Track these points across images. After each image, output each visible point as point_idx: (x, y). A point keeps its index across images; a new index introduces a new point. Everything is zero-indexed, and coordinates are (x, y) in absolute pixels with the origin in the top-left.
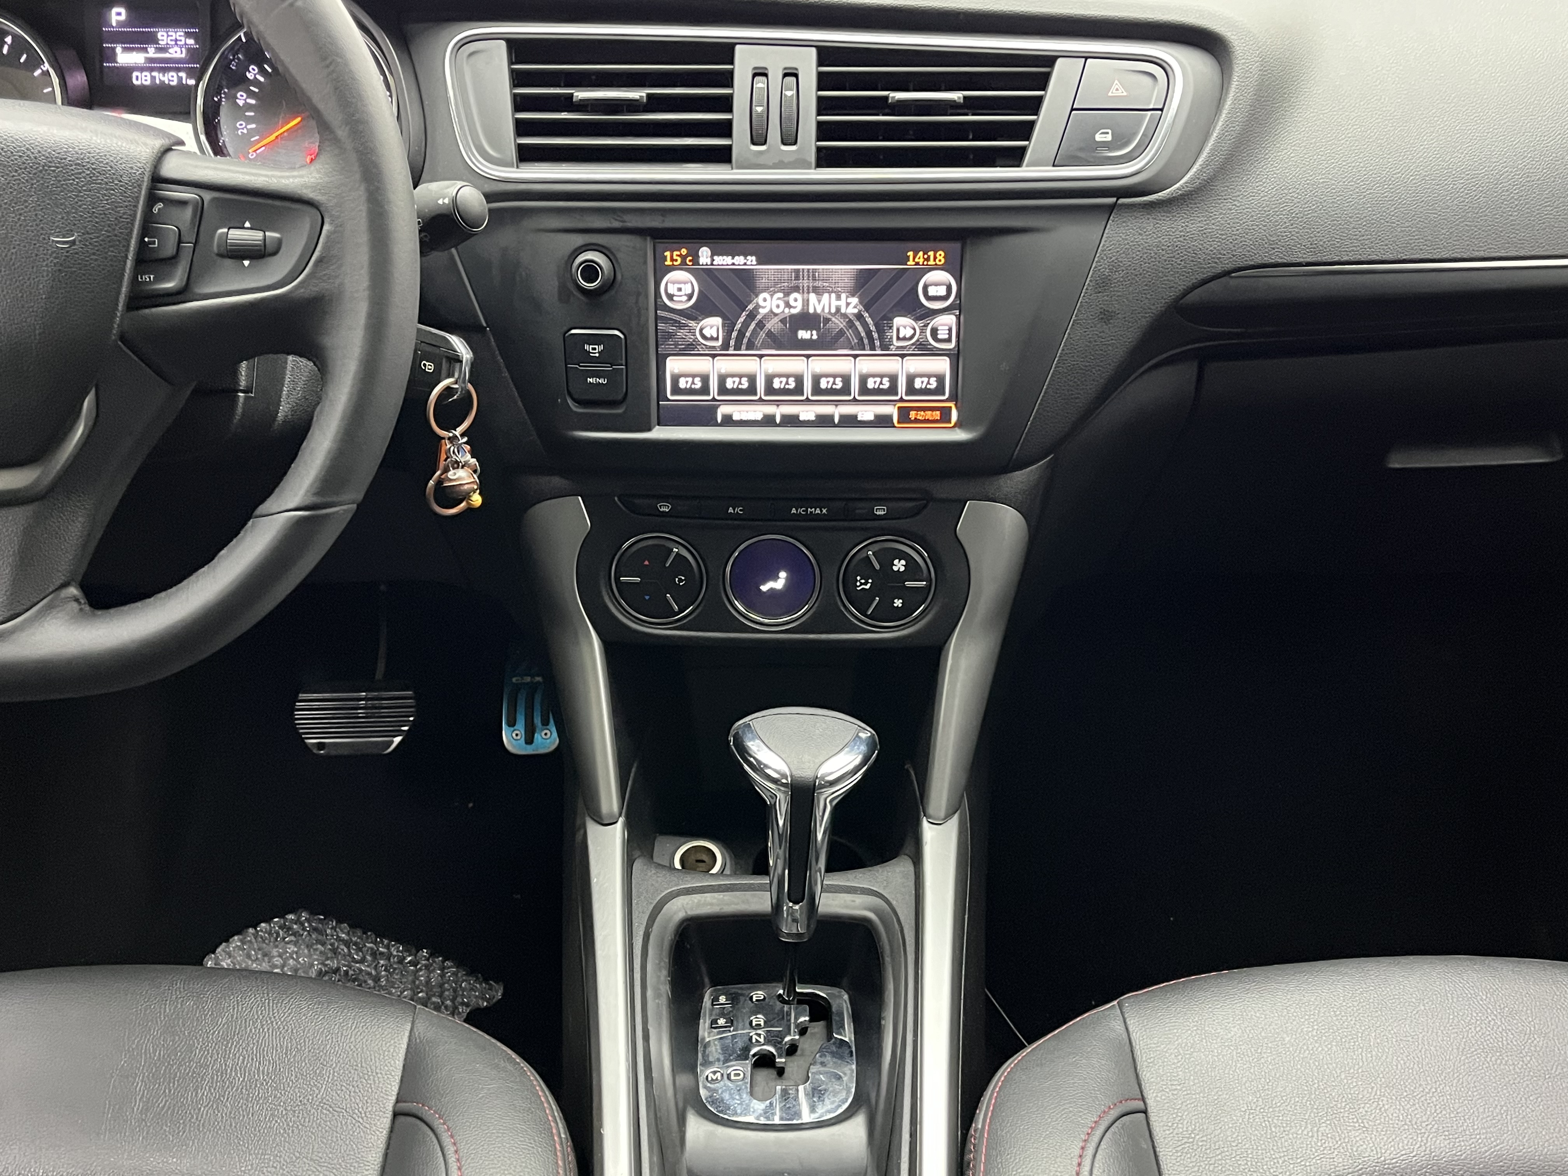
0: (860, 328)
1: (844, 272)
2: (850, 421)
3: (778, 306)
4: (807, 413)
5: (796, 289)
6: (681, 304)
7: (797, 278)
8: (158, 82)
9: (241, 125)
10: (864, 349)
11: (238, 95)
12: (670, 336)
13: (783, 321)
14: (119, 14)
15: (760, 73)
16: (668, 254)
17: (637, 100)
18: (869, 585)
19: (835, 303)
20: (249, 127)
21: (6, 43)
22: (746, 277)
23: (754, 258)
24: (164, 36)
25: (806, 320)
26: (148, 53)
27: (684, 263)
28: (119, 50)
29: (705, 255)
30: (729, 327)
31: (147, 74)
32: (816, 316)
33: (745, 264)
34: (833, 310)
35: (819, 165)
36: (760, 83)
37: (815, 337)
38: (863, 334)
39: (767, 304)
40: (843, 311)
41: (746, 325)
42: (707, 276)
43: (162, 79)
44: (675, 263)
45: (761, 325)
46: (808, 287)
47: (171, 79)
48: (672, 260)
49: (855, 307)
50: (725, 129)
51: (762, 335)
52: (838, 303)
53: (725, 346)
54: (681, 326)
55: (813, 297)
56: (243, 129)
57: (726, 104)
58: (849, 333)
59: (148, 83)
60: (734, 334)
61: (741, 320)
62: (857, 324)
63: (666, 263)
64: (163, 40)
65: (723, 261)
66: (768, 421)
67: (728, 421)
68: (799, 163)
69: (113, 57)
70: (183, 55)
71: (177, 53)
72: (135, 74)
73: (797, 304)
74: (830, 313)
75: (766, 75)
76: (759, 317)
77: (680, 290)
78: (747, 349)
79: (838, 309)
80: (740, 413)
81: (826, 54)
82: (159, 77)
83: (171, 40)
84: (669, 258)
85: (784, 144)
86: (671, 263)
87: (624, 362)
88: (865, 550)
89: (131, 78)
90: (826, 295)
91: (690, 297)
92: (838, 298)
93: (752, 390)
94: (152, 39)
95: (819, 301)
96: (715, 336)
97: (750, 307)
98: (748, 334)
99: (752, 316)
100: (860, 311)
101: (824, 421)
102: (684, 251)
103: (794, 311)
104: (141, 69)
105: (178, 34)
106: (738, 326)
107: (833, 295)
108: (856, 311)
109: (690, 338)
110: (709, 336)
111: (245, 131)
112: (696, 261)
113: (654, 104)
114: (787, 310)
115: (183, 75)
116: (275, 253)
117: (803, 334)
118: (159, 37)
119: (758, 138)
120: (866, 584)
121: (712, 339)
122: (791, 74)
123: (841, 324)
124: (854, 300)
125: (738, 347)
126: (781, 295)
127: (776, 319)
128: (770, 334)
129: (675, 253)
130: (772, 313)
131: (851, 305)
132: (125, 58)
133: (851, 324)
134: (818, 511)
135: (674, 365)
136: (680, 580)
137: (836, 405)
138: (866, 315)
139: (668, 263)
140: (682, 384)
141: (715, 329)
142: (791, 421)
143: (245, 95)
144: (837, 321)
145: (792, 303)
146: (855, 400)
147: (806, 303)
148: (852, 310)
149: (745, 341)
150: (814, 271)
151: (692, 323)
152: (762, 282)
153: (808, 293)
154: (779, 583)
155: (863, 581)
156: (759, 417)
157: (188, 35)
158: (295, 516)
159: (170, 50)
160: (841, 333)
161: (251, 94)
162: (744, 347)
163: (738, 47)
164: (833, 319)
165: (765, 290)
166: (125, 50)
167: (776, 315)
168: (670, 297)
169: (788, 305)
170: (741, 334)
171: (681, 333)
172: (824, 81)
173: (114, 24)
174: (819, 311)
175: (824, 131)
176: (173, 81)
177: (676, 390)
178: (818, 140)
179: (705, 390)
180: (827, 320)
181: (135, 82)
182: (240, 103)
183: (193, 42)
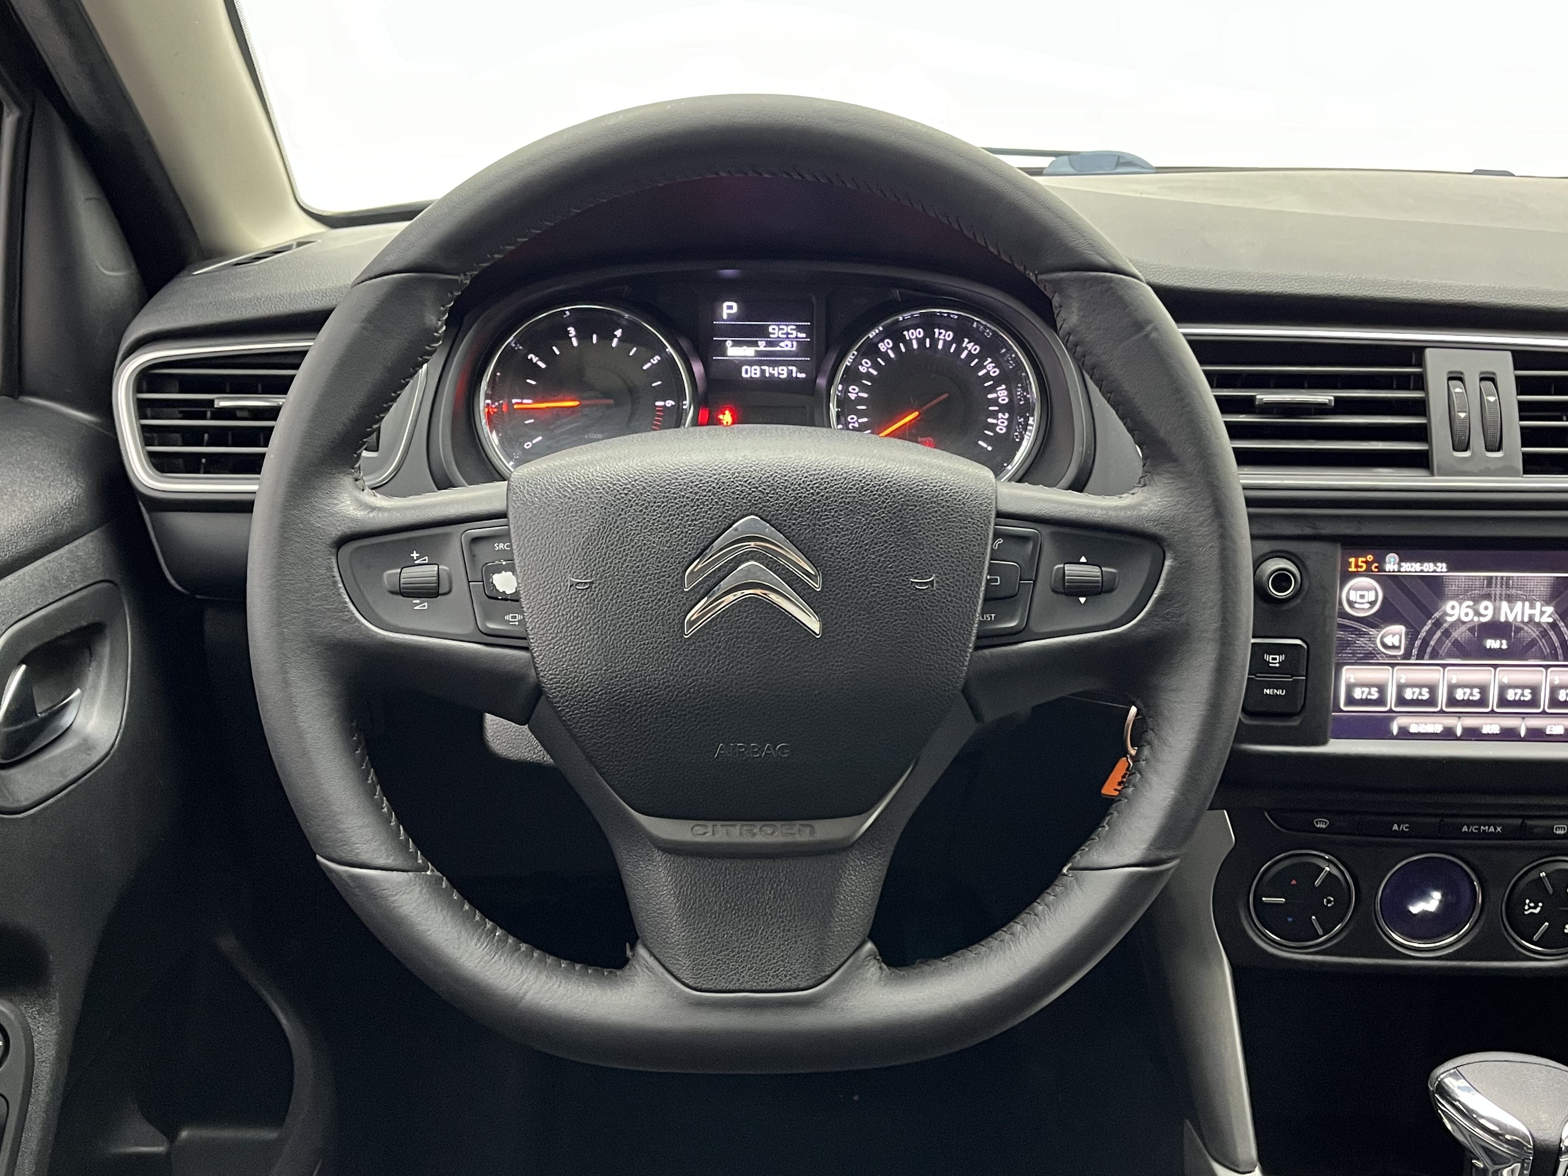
0: (1554, 638)
1: (1540, 580)
2: (1537, 735)
3: (1467, 615)
4: (1491, 726)
5: (1488, 597)
6: (1363, 610)
7: (1489, 584)
8: (767, 375)
9: (852, 419)
10: (1557, 660)
11: (850, 389)
12: (1349, 644)
13: (1471, 630)
14: (730, 308)
15: (1456, 377)
16: (1352, 560)
17: (1325, 404)
18: (1538, 909)
19: (1528, 611)
20: (860, 421)
21: (615, 336)
22: (1435, 584)
23: (1444, 565)
24: (775, 330)
25: (1496, 628)
26: (758, 346)
27: (1369, 569)
28: (729, 343)
29: (1392, 563)
30: (1412, 636)
31: (758, 368)
32: (1507, 624)
33: (1435, 571)
34: (1526, 620)
35: (1526, 471)
36: (1457, 389)
37: (1504, 646)
38: (1557, 644)
39: (1456, 612)
40: (1537, 619)
41: (1431, 633)
42: (1391, 583)
43: (771, 372)
44: (1359, 570)
45: (1447, 633)
46: (1501, 594)
47: (782, 372)
48: (1357, 566)
49: (1550, 616)
50: (1421, 433)
51: (1448, 643)
52: (1532, 612)
53: (1407, 655)
54: (1361, 634)
55: (1505, 605)
56: (854, 423)
57: (1420, 407)
58: (1542, 643)
59: (758, 375)
60: (1418, 643)
61: (1426, 628)
62: (1552, 633)
63: (1350, 570)
64: (774, 334)
65: (1412, 568)
66: (1448, 734)
67: (1405, 734)
68: (1506, 471)
69: (721, 349)
70: (794, 349)
71: (787, 346)
72: (744, 368)
73: (1487, 611)
74: (1522, 622)
75: (1461, 379)
76: (1446, 625)
77: (1362, 597)
78: (1430, 659)
79: (1531, 617)
80: (1416, 726)
81: (1522, 358)
82: (768, 370)
83: (782, 334)
84: (1353, 565)
85: (1488, 450)
86: (1355, 570)
87: (1304, 673)
88: (1537, 870)
89: (741, 373)
90: (1519, 604)
91: (1372, 603)
92: (1532, 607)
93: (1431, 702)
94: (763, 332)
95: (1511, 610)
96: (1397, 644)
97: (1437, 615)
98: (1432, 643)
99: (1438, 624)
100: (1555, 621)
101: (1508, 735)
102: (1370, 558)
103: (1483, 620)
104: (751, 363)
105: (790, 328)
106: (1423, 634)
107: (1527, 604)
108: (1551, 620)
109: (1370, 647)
110: (1390, 645)
111: (856, 425)
112: (1381, 569)
113: (1342, 406)
114: (1476, 619)
115: (794, 369)
116: (1111, 590)
117: (1492, 644)
118: (770, 330)
119: (1460, 444)
120: (1535, 908)
121: (1394, 647)
122: (1489, 378)
123: (1534, 633)
124: (1550, 609)
125: (1420, 656)
126: (1471, 603)
127: (1463, 628)
128: (1456, 643)
129: (1360, 559)
130: (1460, 623)
131: (1545, 614)
132: (734, 352)
133: (1544, 634)
134: (1492, 829)
135: (1349, 674)
136: (1329, 901)
137: (1523, 718)
138: (1561, 624)
139: (1353, 569)
140: (1358, 694)
141: (1397, 637)
142: (1473, 734)
143: (857, 389)
144: (1529, 631)
145: (1482, 611)
146: (1544, 713)
147: (1497, 610)
148: (1546, 619)
149: (1429, 650)
150: (1508, 578)
151: (1373, 632)
152: (1451, 588)
153: (1501, 599)
154: (1432, 903)
155: (1532, 905)
156: (1439, 729)
157: (799, 329)
159: (782, 344)
160: (1533, 642)
161: (863, 388)
162: (1426, 656)
163: (1428, 351)
164: (1526, 628)
165: (1455, 597)
166: (736, 344)
167: (1464, 623)
168: (1351, 604)
169: (1478, 614)
170: (1425, 643)
171: (1361, 642)
172: (1523, 385)
173: (725, 317)
174: (1511, 619)
175: (1529, 437)
176: (783, 374)
177: (1350, 701)
178: (1523, 446)
179: (1381, 701)
180: (1519, 629)
181: (744, 375)
182: (853, 396)
183: (804, 335)
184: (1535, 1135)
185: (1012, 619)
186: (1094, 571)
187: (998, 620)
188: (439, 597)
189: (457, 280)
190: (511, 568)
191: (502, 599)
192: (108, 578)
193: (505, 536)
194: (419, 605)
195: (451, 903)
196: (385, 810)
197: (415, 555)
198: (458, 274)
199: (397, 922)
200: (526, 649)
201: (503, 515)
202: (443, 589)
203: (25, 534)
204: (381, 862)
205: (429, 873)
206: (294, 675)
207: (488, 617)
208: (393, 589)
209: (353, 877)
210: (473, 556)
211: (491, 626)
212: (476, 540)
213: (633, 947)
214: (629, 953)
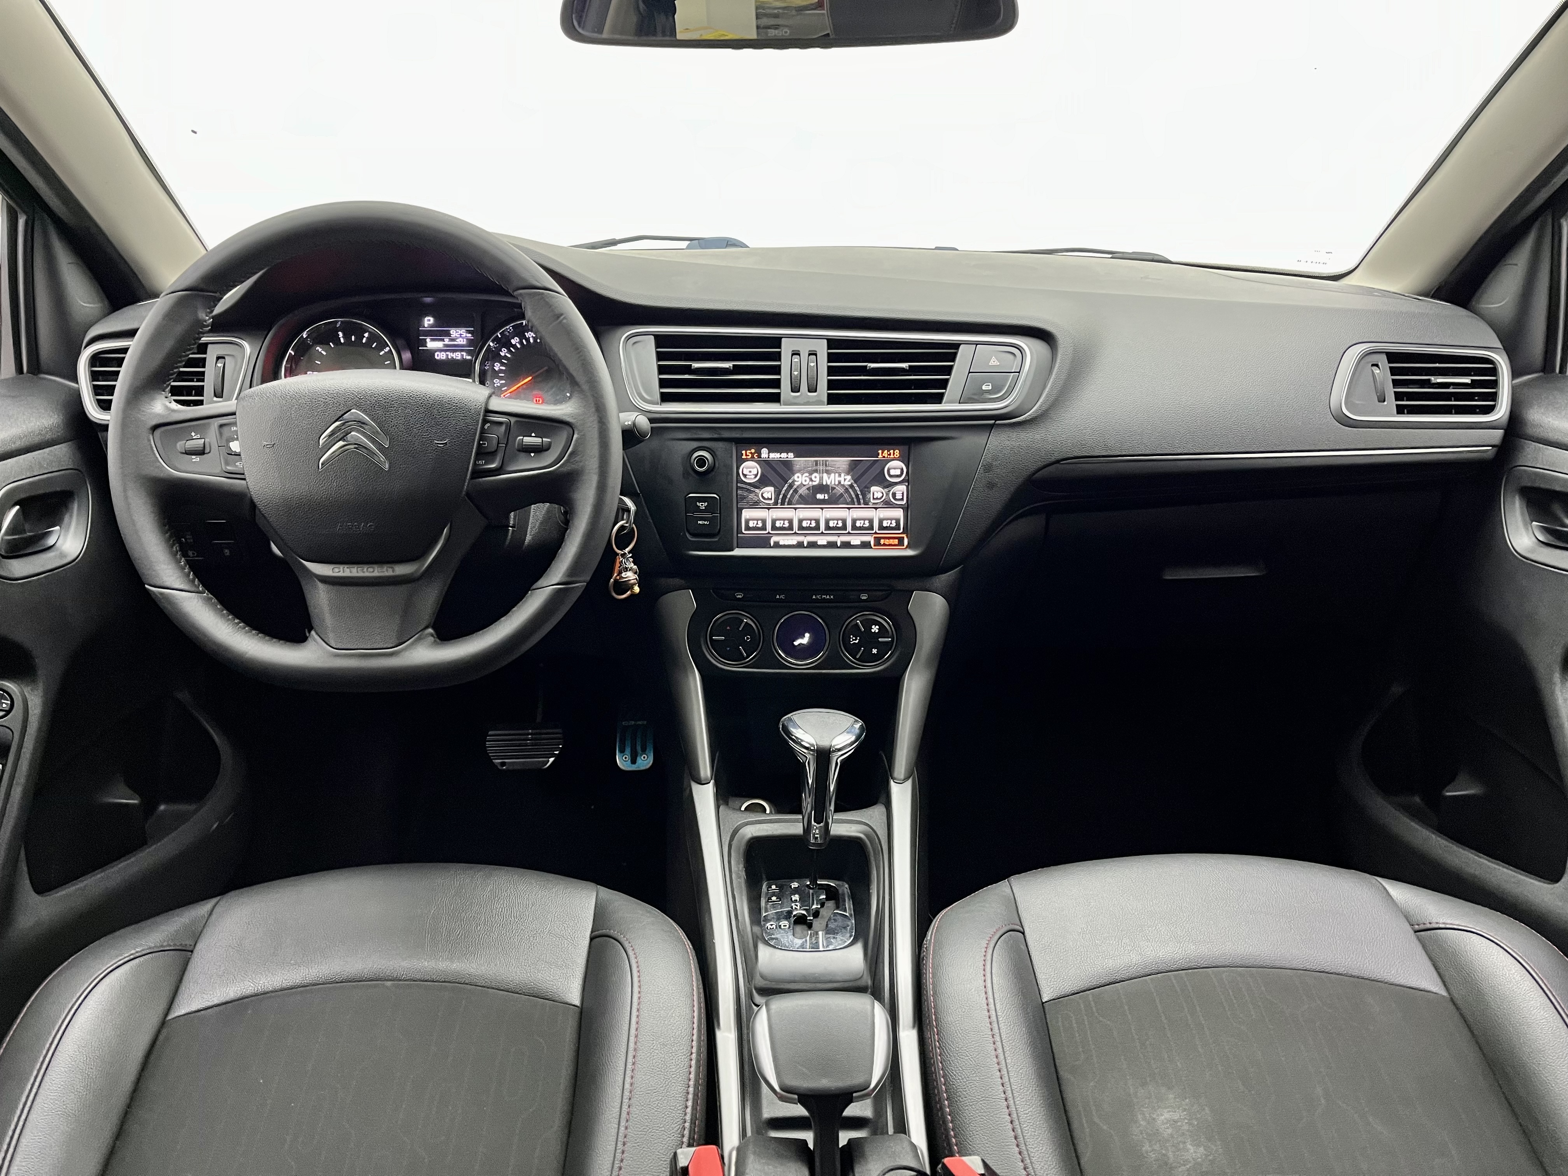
0: (852, 493)
1: (842, 462)
2: (847, 545)
3: (806, 481)
4: (822, 541)
5: (816, 471)
6: (751, 479)
7: (816, 465)
8: (450, 357)
9: (497, 381)
10: (854, 504)
11: (495, 364)
12: (744, 498)
13: (808, 489)
14: (429, 320)
15: (796, 353)
16: (744, 452)
17: (728, 368)
18: (857, 641)
19: (837, 479)
20: (501, 382)
21: (364, 337)
22: (787, 464)
23: (792, 454)
24: (454, 332)
25: (822, 488)
26: (445, 342)
27: (753, 457)
28: (428, 340)
29: (765, 452)
30: (778, 494)
31: (444, 353)
32: (827, 486)
33: (787, 458)
34: (837, 483)
35: (828, 404)
36: (796, 359)
37: (826, 498)
38: (854, 496)
39: (800, 479)
40: (842, 483)
41: (787, 491)
42: (767, 464)
43: (452, 356)
44: (748, 457)
45: (796, 491)
46: (823, 470)
47: (458, 356)
48: (746, 455)
49: (849, 481)
50: (777, 384)
51: (797, 497)
52: (840, 479)
53: (776, 503)
54: (751, 492)
55: (825, 475)
56: (498, 383)
57: (777, 370)
58: (846, 495)
59: (444, 358)
60: (781, 496)
61: (785, 488)
62: (850, 490)
63: (743, 457)
64: (453, 335)
65: (775, 456)
66: (800, 545)
67: (777, 545)
68: (819, 403)
69: (424, 343)
70: (465, 343)
71: (461, 341)
72: (436, 354)
73: (816, 479)
74: (835, 484)
75: (799, 354)
76: (795, 487)
77: (750, 472)
78: (788, 504)
79: (840, 482)
80: (783, 541)
81: (832, 343)
82: (451, 355)
83: (458, 335)
84: (744, 454)
85: (809, 391)
86: (745, 457)
87: (719, 512)
88: (855, 620)
89: (434, 355)
90: (833, 475)
91: (756, 476)
92: (840, 476)
93: (791, 527)
94: (448, 334)
95: (829, 478)
96: (770, 497)
97: (790, 481)
98: (789, 496)
99: (791, 486)
100: (852, 483)
101: (832, 545)
102: (753, 451)
103: (814, 483)
104: (441, 351)
105: (462, 331)
106: (783, 492)
107: (837, 474)
108: (850, 483)
109: (756, 499)
110: (766, 497)
112: (759, 456)
113: (737, 370)
114: (811, 483)
115: (464, 354)
116: (548, 449)
117: (820, 496)
118: (451, 333)
119: (795, 389)
120: (856, 640)
121: (768, 499)
122: (813, 353)
123: (841, 490)
124: (849, 477)
125: (783, 503)
126: (807, 474)
127: (805, 488)
128: (801, 496)
129: (748, 452)
130: (802, 485)
131: (847, 480)
132: (431, 344)
133: (847, 490)
134: (828, 597)
135: (746, 514)
136: (748, 638)
137: (839, 536)
138: (855, 485)
139: (744, 457)
140: (751, 524)
141: (770, 493)
142: (813, 545)
143: (499, 365)
144: (839, 489)
145: (813, 479)
146: (849, 533)
147: (821, 479)
148: (847, 483)
149: (787, 500)
150: (826, 461)
151: (757, 490)
152: (796, 467)
153: (823, 473)
154: (805, 640)
155: (854, 638)
156: (795, 543)
157: (469, 332)
158: (556, 588)
159: (457, 340)
160: (841, 495)
161: (502, 364)
162: (786, 503)
163: (783, 339)
164: (837, 488)
165: (799, 471)
166: (432, 340)
167: (804, 485)
168: (745, 476)
169: (811, 480)
170: (785, 496)
171: (751, 496)
172: (831, 358)
173: (426, 326)
174: (829, 483)
175: (831, 385)
177: (748, 528)
178: (828, 390)
179: (764, 528)
180: (833, 489)
181: (436, 357)
182: (497, 369)
183: (470, 335)
184: (818, 743)
185: (492, 463)
186: (539, 440)
187: (486, 464)
188: (205, 455)
189: (215, 297)
190: (237, 439)
191: (234, 455)
192: (77, 467)
193: (235, 424)
194: (196, 459)
195: (216, 610)
196: (183, 563)
197: (193, 434)
198: (215, 292)
199: (184, 616)
200: (244, 479)
201: (234, 414)
202: (207, 450)
203: (20, 438)
204: (177, 586)
205: (205, 595)
206: (130, 493)
207: (227, 464)
208: (181, 451)
209: (161, 594)
210: (221, 434)
211: (228, 468)
212: (221, 426)
213: (309, 632)
214: (308, 635)
